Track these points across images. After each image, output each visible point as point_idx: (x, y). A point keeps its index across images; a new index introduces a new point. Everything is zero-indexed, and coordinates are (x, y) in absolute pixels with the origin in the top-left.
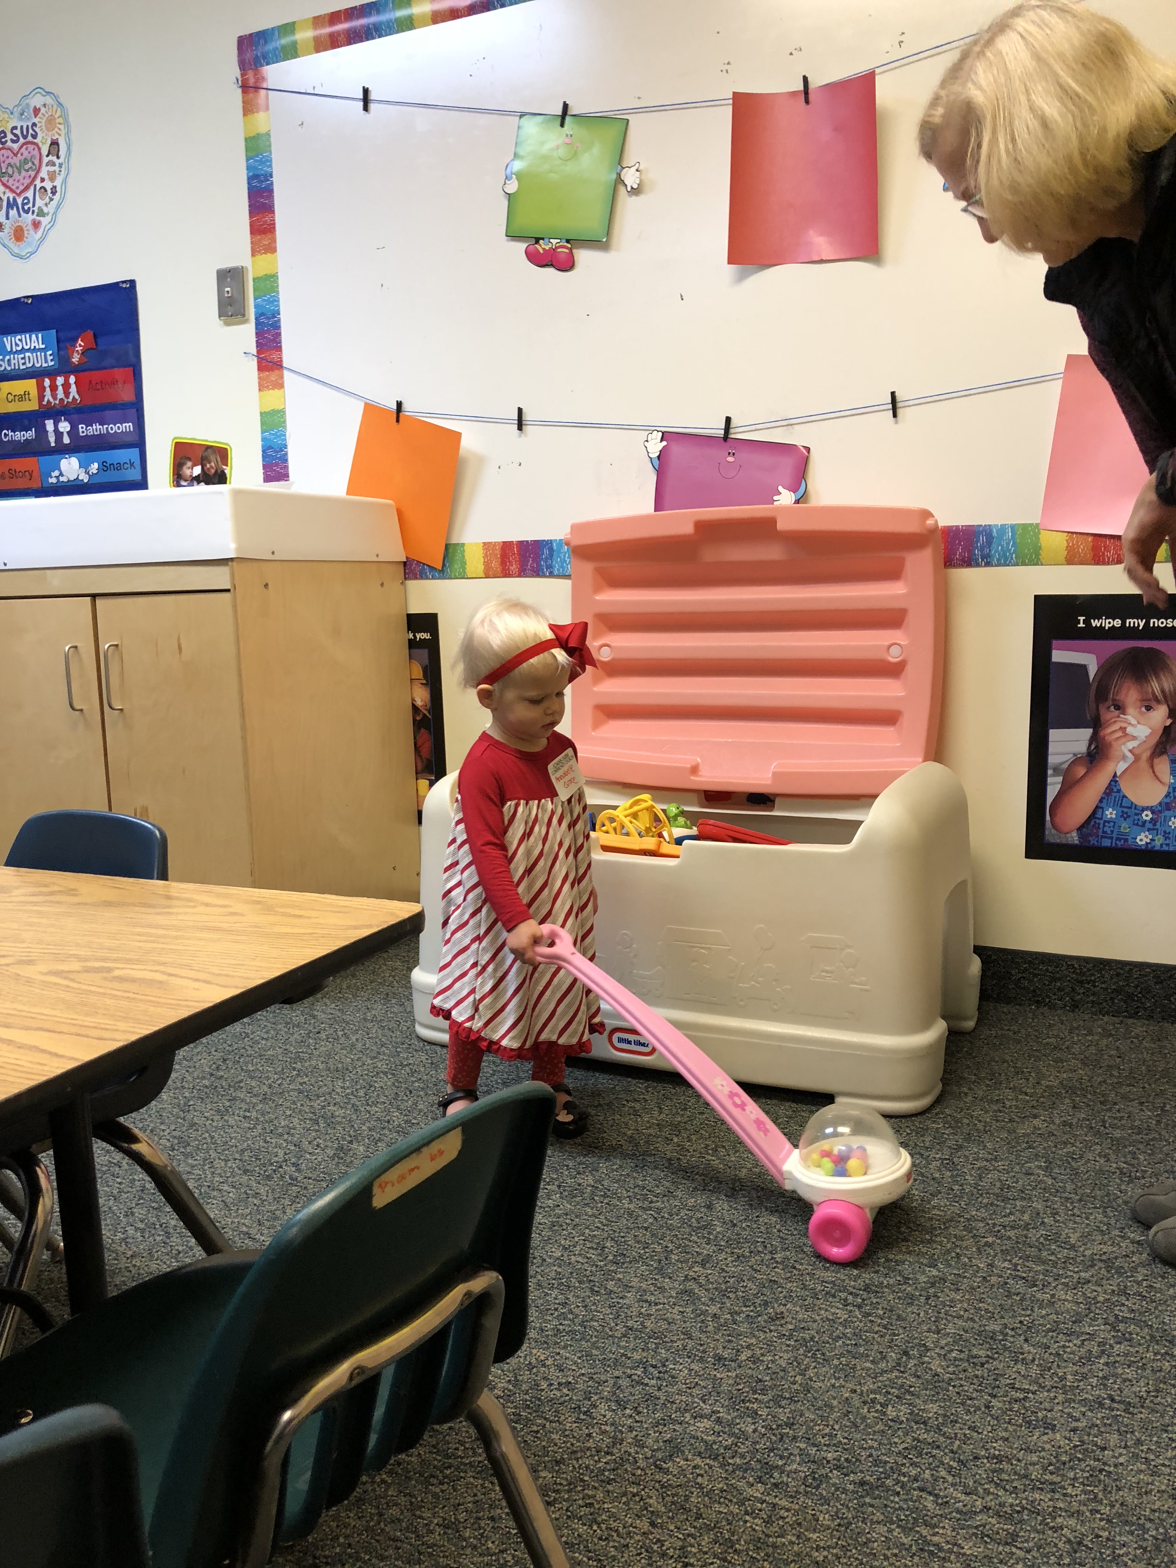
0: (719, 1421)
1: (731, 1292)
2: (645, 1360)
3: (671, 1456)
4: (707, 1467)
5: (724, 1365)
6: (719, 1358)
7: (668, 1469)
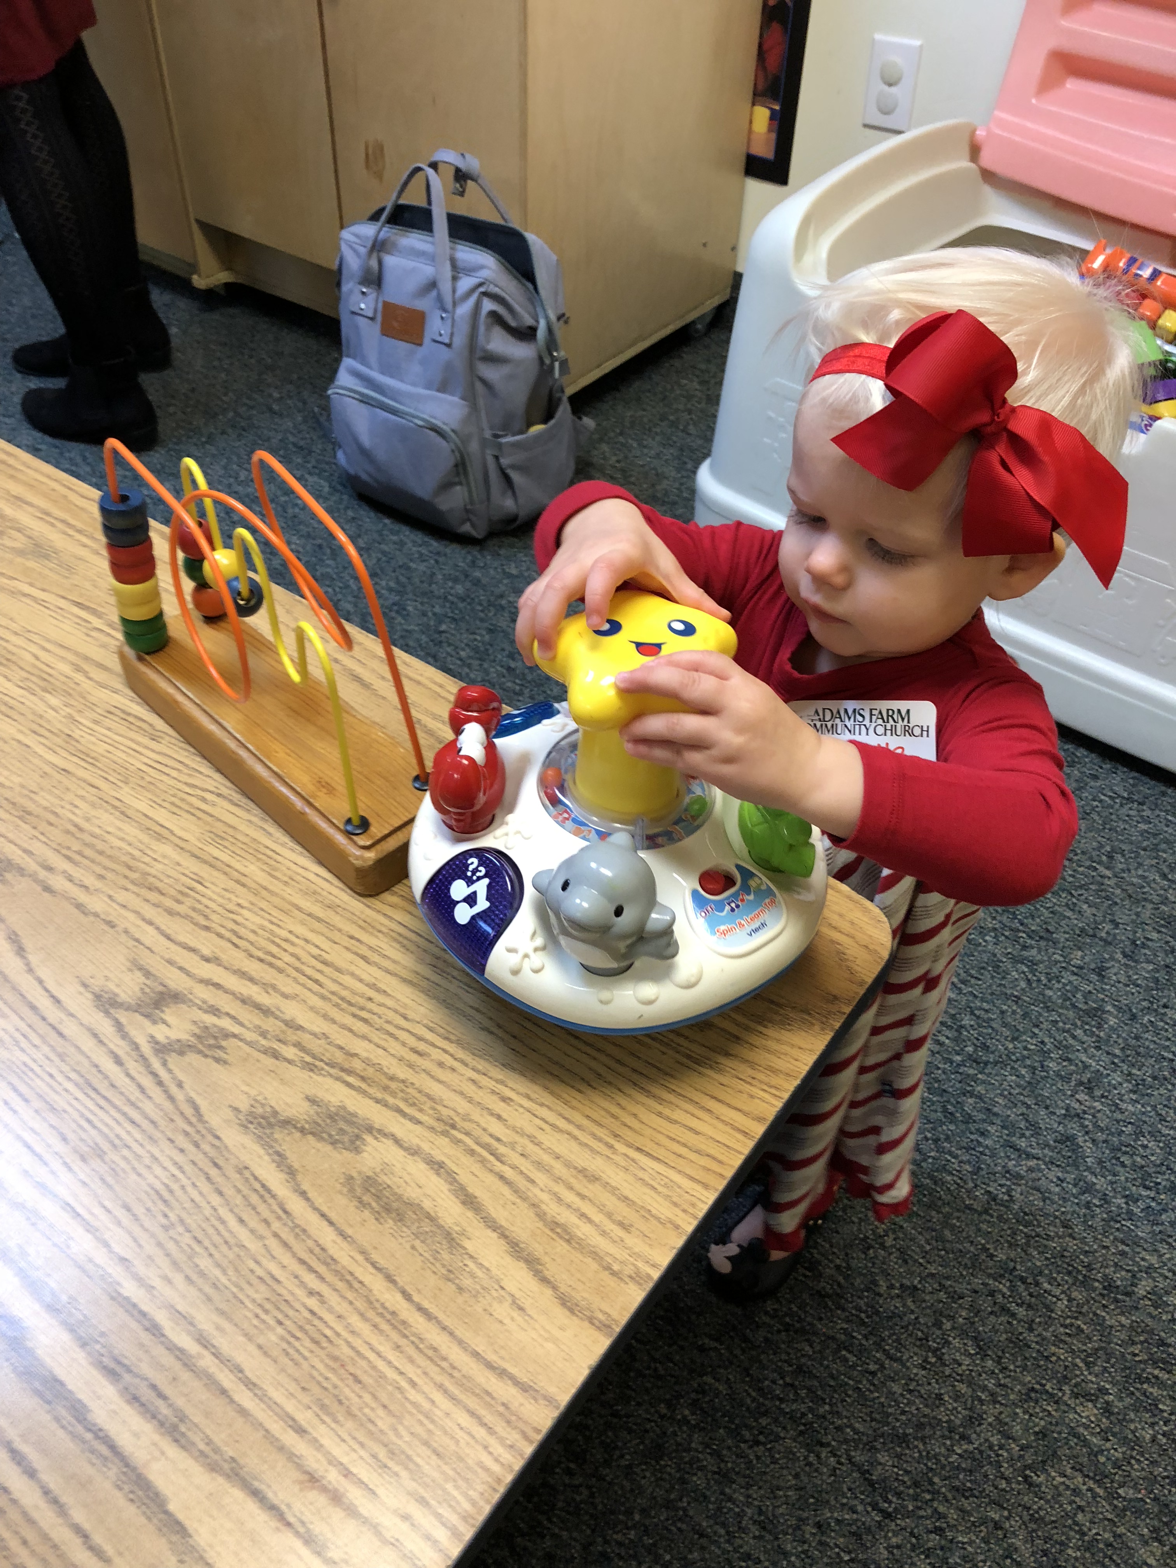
0: (1107, 1410)
1: (1126, 1153)
2: (1012, 1264)
3: (1044, 1462)
4: (1089, 1494)
5: (1117, 1301)
6: (1110, 1286)
7: (1039, 1486)
